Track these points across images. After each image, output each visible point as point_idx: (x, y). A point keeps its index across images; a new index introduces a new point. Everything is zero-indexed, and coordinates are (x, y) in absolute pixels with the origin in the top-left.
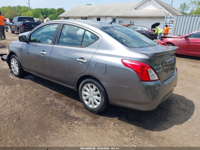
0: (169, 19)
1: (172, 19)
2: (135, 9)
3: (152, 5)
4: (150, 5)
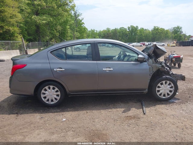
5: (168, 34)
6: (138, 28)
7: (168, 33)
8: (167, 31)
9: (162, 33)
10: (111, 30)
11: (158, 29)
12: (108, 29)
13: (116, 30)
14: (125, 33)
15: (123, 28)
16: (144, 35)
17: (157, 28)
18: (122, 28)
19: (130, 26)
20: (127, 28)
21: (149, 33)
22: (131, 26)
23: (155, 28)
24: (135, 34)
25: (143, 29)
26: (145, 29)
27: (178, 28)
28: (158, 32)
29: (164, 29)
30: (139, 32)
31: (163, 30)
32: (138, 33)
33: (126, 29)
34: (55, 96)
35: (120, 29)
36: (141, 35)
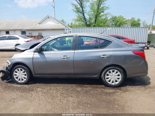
0: (68, 30)
1: (70, 31)
2: (39, 24)
3: (52, 21)
4: (50, 21)
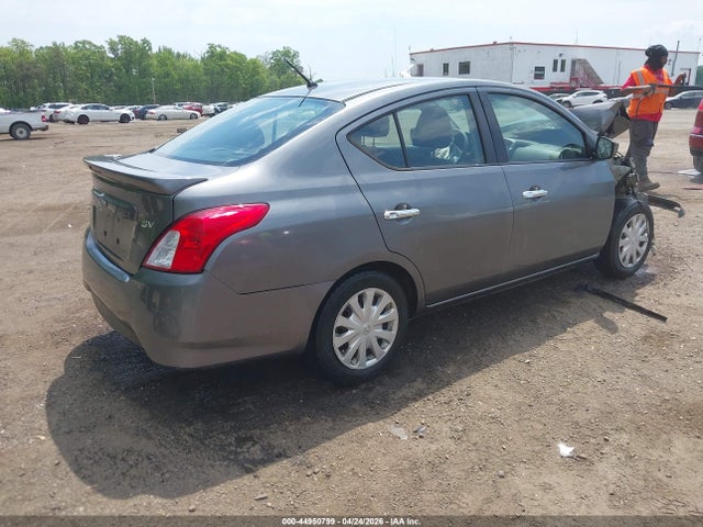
5: (258, 73)
6: (150, 48)
7: (260, 70)
8: (254, 62)
9: (238, 69)
10: (34, 49)
11: (222, 55)
12: (21, 47)
13: (56, 51)
14: (99, 65)
15: (90, 43)
16: (177, 77)
17: (218, 49)
18: (84, 42)
19: (117, 40)
20: (107, 47)
21: (196, 67)
22: (122, 38)
23: (212, 52)
24: (144, 73)
25: (169, 51)
26: (179, 55)
27: (287, 53)
28: (226, 66)
29: (242, 57)
30: (155, 63)
31: (240, 58)
32: (155, 68)
33: (99, 51)
34: (380, 331)
35: (76, 47)
36: (168, 75)
